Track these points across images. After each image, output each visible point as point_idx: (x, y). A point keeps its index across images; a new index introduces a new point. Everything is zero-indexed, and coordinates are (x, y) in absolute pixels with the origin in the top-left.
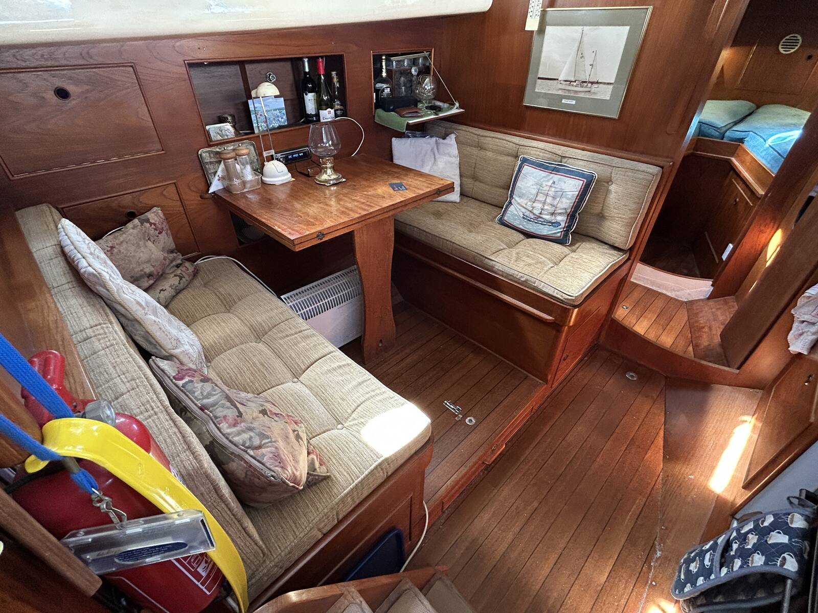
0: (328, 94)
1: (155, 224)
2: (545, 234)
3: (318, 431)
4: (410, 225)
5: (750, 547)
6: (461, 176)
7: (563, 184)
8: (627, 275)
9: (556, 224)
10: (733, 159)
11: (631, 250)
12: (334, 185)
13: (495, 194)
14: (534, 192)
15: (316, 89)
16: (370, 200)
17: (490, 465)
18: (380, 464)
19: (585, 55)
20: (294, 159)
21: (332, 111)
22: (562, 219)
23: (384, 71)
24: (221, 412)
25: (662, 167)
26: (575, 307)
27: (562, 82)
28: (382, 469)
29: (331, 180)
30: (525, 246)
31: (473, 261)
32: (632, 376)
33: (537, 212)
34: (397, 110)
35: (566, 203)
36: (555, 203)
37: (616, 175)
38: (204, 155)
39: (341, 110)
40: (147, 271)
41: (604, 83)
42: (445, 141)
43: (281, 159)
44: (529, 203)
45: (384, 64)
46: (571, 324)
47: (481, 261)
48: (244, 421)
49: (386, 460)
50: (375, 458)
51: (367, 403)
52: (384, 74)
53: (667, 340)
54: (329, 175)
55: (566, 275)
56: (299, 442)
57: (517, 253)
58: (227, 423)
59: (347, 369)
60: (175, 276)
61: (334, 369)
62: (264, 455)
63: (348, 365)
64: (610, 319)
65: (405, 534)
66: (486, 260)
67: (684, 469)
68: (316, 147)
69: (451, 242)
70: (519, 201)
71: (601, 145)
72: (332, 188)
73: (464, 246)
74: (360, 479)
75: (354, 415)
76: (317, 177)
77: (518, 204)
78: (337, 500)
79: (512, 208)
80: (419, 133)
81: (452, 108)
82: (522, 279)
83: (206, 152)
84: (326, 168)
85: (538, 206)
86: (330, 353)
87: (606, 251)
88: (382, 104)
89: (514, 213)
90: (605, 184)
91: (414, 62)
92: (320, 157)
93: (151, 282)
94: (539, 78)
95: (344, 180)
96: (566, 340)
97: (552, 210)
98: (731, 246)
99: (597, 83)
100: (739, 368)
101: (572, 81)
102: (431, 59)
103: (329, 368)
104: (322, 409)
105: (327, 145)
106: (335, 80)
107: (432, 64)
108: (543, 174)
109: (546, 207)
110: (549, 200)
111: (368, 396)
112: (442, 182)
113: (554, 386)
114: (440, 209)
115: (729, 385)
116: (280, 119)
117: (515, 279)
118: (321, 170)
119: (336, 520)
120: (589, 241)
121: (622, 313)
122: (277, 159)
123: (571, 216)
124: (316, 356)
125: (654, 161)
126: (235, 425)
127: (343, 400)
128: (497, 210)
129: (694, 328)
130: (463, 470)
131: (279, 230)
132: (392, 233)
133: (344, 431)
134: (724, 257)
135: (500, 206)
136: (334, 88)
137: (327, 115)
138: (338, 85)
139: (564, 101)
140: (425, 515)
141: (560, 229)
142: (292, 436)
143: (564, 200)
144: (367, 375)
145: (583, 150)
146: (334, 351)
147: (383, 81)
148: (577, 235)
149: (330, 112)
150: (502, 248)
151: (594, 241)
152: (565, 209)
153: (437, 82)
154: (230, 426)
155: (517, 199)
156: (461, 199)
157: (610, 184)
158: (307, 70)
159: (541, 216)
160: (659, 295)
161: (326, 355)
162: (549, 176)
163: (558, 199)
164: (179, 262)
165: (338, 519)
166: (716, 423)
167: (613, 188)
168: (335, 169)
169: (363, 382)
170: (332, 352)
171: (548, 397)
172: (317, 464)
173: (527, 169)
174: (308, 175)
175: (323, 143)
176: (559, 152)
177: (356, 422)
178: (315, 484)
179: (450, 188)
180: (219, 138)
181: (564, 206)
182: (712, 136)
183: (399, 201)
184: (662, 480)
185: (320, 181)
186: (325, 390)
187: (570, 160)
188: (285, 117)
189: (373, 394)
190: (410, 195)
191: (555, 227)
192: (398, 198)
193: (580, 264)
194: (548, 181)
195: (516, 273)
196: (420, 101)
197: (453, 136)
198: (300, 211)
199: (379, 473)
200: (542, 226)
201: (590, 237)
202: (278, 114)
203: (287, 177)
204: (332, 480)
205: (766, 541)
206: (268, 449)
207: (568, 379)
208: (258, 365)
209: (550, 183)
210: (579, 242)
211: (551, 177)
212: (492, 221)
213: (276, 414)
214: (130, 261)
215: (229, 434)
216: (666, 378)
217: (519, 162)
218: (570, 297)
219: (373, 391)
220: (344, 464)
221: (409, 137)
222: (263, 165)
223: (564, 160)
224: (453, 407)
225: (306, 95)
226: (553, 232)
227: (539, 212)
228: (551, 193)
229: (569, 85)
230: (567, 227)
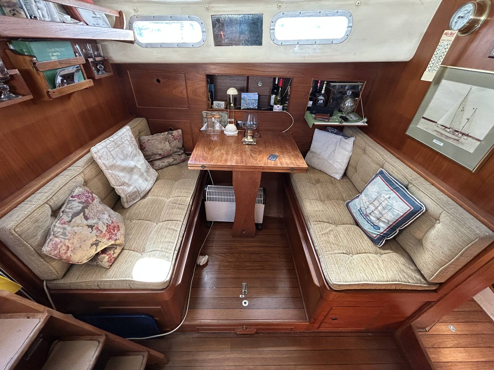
1: (174, 136)
2: (366, 229)
7: (395, 202)
9: (378, 228)
11: (436, 286)
12: (248, 144)
14: (374, 197)
16: (247, 159)
17: (238, 334)
22: (383, 227)
23: (323, 90)
26: (333, 291)
27: (439, 126)
33: (368, 211)
34: (317, 114)
35: (391, 217)
36: (383, 212)
39: (287, 107)
40: (159, 153)
42: (346, 140)
44: (367, 203)
51: (158, 252)
54: (248, 139)
57: (331, 230)
60: (173, 158)
63: (176, 231)
66: (309, 222)
69: (302, 200)
70: (363, 198)
71: (452, 187)
72: (246, 146)
73: (305, 207)
76: (243, 139)
77: (362, 200)
79: (357, 200)
81: (359, 121)
83: (205, 113)
84: (248, 135)
85: (372, 208)
89: (357, 204)
90: (434, 220)
93: (160, 157)
94: (423, 118)
95: (255, 143)
97: (379, 216)
99: (467, 135)
101: (446, 127)
108: (387, 188)
109: (376, 212)
110: (380, 208)
120: (401, 254)
123: (392, 228)
137: (278, 108)
139: (434, 141)
141: (378, 232)
143: (390, 214)
145: (433, 184)
152: (388, 220)
155: (363, 195)
157: (437, 221)
158: (276, 83)
159: (369, 215)
161: (175, 221)
162: (388, 191)
163: (386, 211)
164: (180, 153)
167: (438, 226)
170: (179, 221)
172: (105, 260)
173: (379, 179)
176: (409, 178)
180: (217, 107)
181: (389, 218)
185: (244, 142)
187: (414, 188)
188: (257, 104)
191: (375, 228)
194: (386, 194)
197: (353, 139)
198: (212, 151)
200: (367, 223)
201: (406, 251)
203: (235, 133)
209: (387, 197)
210: (392, 250)
211: (390, 192)
212: (344, 201)
217: (378, 172)
222: (226, 125)
223: (410, 186)
225: (273, 95)
226: (371, 231)
227: (370, 212)
228: (384, 204)
229: (444, 130)
230: (385, 234)
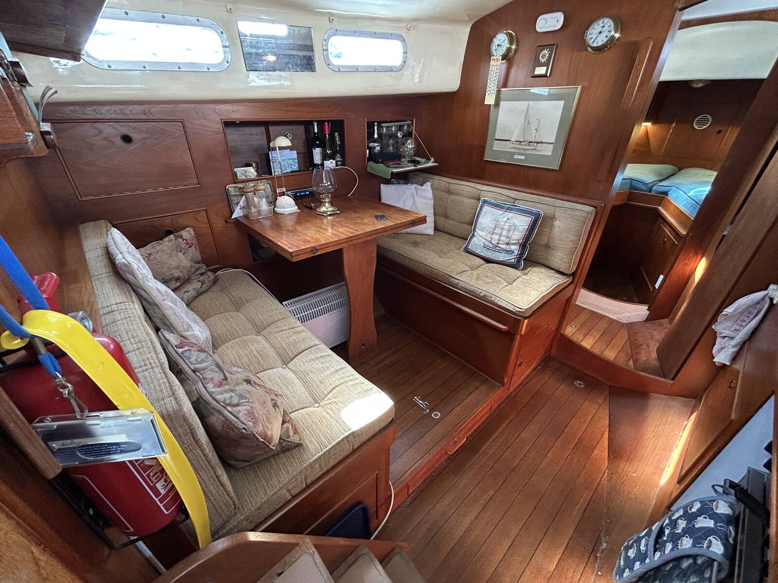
0: (331, 149)
1: (186, 240)
2: (501, 260)
3: (297, 407)
4: (392, 251)
5: (679, 531)
6: (435, 215)
7: (515, 220)
8: (572, 295)
9: (511, 252)
10: (660, 208)
11: (573, 274)
12: (330, 215)
13: (463, 229)
14: (493, 226)
15: (322, 146)
16: (356, 226)
17: (452, 455)
18: (347, 437)
19: (531, 121)
20: (301, 196)
21: (334, 162)
22: (515, 248)
23: (376, 133)
24: (209, 375)
25: (596, 208)
26: (525, 318)
27: (514, 143)
28: (348, 442)
29: (328, 211)
30: (485, 269)
31: (442, 280)
32: (580, 384)
33: (494, 242)
34: (384, 162)
35: (519, 235)
36: (510, 235)
37: (558, 213)
38: (230, 189)
39: (341, 161)
40: (176, 275)
41: (547, 143)
42: (423, 187)
43: (291, 196)
44: (489, 235)
45: (376, 128)
46: (523, 333)
47: (448, 279)
48: (228, 384)
49: (353, 433)
50: (343, 431)
51: (342, 386)
52: (376, 136)
53: (610, 355)
54: (327, 208)
55: (518, 292)
56: (275, 409)
57: (478, 274)
58: (213, 383)
59: (328, 359)
60: (198, 281)
61: (317, 358)
62: (239, 412)
63: (329, 355)
64: (559, 335)
65: (372, 511)
66: (452, 279)
67: (626, 468)
68: (318, 186)
69: (424, 264)
70: (480, 234)
71: (546, 190)
72: (329, 218)
73: (434, 267)
74: (328, 448)
75: (329, 396)
76: (317, 209)
77: (480, 236)
78: (305, 465)
79: (475, 239)
80: (402, 181)
81: (428, 162)
82: (481, 295)
83: (232, 187)
84: (325, 202)
85: (496, 237)
86: (315, 346)
87: (552, 275)
88: (373, 157)
89: (477, 243)
90: (551, 220)
91: (400, 128)
92: (320, 194)
93: (178, 284)
94: (496, 140)
95: (339, 212)
96: (519, 349)
97: (507, 240)
98: (662, 277)
99: (541, 143)
100: (673, 379)
101: (521, 142)
102: (413, 126)
103: (313, 357)
104: (303, 390)
105: (327, 184)
106: (337, 139)
107: (414, 129)
108: (500, 212)
109: (502, 238)
110: (504, 233)
111: (343, 380)
112: (416, 215)
113: (511, 389)
114: (418, 240)
115: (665, 394)
116: (293, 167)
117: (476, 295)
118: (321, 203)
119: (304, 484)
120: (538, 266)
121: (570, 331)
122: (288, 195)
123: (523, 246)
124: (303, 348)
125: (588, 203)
126: (219, 387)
127: (321, 383)
128: (463, 241)
129: (634, 346)
130: (428, 457)
131: (281, 245)
132: (375, 254)
133: (319, 409)
134: (657, 286)
135: (465, 238)
136: (336, 144)
137: (330, 164)
138: (339, 143)
139: (515, 157)
140: (391, 495)
141: (514, 256)
142: (270, 404)
143: (517, 233)
144: (344, 364)
145: (532, 194)
146: (319, 344)
147: (375, 141)
148: (527, 261)
149: (332, 163)
150: (465, 269)
151: (541, 266)
152: (518, 240)
153: (417, 142)
154: (215, 386)
155: (479, 232)
156: (435, 233)
157: (554, 220)
158: (316, 131)
159: (498, 245)
160: (602, 317)
161: (312, 347)
162: (503, 213)
163: (512, 232)
164: (203, 271)
165: (306, 484)
166: (655, 427)
167: (557, 223)
168: (332, 204)
169: (340, 370)
170: (317, 345)
171: (506, 399)
172: (291, 433)
173: (486, 208)
174: (311, 208)
175: (323, 183)
176: (513, 196)
177: (330, 401)
178: (289, 450)
179: (423, 220)
180: (244, 177)
181: (517, 237)
182: (642, 190)
183: (380, 227)
184: (608, 476)
185: (320, 212)
186: (308, 374)
187: (521, 202)
188: (297, 165)
189: (347, 379)
190: (389, 223)
191: (510, 254)
192: (380, 225)
193: (529, 284)
194: (504, 218)
195: (477, 289)
196: (404, 157)
197: (429, 184)
198: (300, 232)
199: (345, 444)
200: (499, 254)
201: (538, 263)
202: (292, 163)
203: (295, 209)
204: (304, 448)
205: (694, 526)
206: (244, 407)
207: (523, 384)
208: (255, 353)
209: (505, 219)
210: (530, 267)
211: (506, 214)
212: (459, 250)
213: (259, 385)
214: (162, 266)
215: (213, 392)
216: (610, 386)
217: (481, 203)
218: (520, 310)
219: (348, 377)
220: (316, 435)
221: (394, 184)
222: (276, 199)
223: (517, 202)
224: (421, 402)
225: (315, 149)
226: (508, 258)
227: (497, 242)
228: (506, 227)
229: (520, 144)
230: (519, 255)
